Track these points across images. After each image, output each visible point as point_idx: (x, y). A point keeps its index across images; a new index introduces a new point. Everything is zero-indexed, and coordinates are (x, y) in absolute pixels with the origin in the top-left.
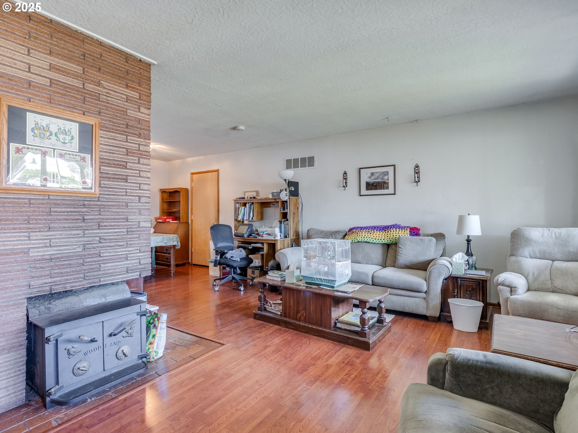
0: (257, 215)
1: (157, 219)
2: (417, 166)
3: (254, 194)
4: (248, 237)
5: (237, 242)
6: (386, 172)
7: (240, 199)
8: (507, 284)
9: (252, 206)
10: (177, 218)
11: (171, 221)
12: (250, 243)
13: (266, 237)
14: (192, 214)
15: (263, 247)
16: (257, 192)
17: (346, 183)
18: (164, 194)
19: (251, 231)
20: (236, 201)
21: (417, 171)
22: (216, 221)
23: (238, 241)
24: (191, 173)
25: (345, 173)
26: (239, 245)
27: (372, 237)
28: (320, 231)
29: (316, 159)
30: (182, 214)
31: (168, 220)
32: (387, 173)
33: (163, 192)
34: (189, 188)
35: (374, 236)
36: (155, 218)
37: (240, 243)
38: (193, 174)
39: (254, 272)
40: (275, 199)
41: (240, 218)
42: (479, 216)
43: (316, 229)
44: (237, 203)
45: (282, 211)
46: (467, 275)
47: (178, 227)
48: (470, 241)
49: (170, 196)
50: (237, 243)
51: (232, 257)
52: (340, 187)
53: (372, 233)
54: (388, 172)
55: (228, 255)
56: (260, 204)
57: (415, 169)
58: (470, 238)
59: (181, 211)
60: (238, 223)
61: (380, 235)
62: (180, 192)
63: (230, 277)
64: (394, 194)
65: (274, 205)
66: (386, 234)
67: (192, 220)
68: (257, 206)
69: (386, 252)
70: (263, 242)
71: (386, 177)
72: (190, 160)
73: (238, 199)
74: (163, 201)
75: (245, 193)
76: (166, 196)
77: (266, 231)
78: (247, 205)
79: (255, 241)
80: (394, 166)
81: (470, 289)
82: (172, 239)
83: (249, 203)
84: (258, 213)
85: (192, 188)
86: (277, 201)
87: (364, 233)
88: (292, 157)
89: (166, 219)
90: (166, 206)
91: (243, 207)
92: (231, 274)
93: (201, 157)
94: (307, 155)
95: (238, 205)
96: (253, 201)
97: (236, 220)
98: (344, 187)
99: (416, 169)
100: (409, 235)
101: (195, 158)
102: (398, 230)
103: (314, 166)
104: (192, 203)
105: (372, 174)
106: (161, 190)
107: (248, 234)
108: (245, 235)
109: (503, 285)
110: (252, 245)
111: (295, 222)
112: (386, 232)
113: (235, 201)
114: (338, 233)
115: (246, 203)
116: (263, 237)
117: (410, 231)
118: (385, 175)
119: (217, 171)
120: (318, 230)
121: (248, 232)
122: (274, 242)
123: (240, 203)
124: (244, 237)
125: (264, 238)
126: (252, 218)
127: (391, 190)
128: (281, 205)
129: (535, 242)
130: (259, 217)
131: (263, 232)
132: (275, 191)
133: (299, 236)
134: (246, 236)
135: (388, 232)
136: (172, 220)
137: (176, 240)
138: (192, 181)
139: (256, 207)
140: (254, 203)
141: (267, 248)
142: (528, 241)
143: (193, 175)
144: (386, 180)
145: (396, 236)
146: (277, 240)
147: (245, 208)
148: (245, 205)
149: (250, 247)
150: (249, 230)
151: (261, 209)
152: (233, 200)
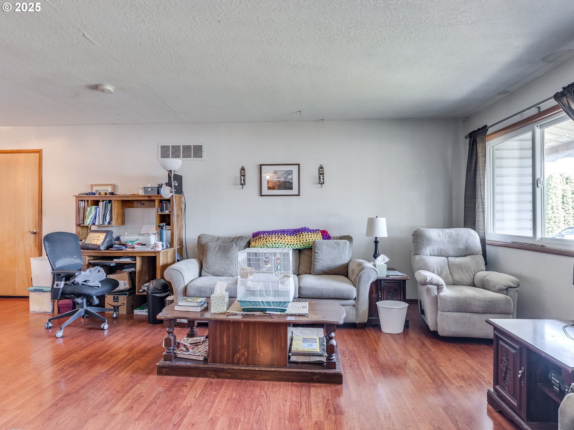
0: (117, 219)
2: (321, 168)
3: (109, 189)
4: (105, 250)
5: (87, 257)
6: (289, 171)
7: (87, 194)
8: (434, 282)
9: (109, 205)
12: (111, 258)
13: (138, 248)
15: (134, 262)
16: (114, 186)
17: (244, 180)
19: (111, 240)
20: (80, 198)
21: (321, 172)
22: (36, 227)
23: (88, 256)
25: (243, 169)
26: (90, 261)
27: (284, 242)
28: (216, 238)
29: (204, 149)
32: (290, 173)
35: (285, 242)
37: (91, 259)
39: (118, 298)
40: (149, 197)
41: (88, 222)
42: (385, 218)
43: (210, 236)
44: (82, 201)
45: (160, 213)
46: (390, 277)
48: (377, 243)
50: (87, 258)
51: (85, 281)
52: (236, 184)
53: (283, 238)
54: (292, 171)
55: (79, 279)
56: (120, 203)
57: (319, 170)
58: (378, 240)
60: (81, 229)
61: (292, 240)
63: (81, 312)
64: (299, 195)
65: (144, 204)
66: (298, 238)
69: (298, 258)
70: (134, 255)
71: (290, 177)
73: (83, 194)
75: (92, 186)
77: (136, 240)
78: (101, 204)
79: (121, 255)
80: (299, 165)
81: (392, 290)
83: (103, 201)
84: (118, 215)
86: (153, 199)
87: (274, 238)
88: (171, 142)
91: (94, 207)
92: (82, 307)
94: (192, 142)
95: (82, 204)
96: (110, 199)
97: (79, 225)
98: (242, 185)
99: (321, 170)
100: (321, 239)
102: (310, 234)
103: (201, 157)
105: (275, 172)
107: (105, 245)
108: (101, 247)
109: (432, 284)
110: (115, 260)
111: (178, 227)
112: (298, 236)
113: (77, 197)
114: (241, 239)
115: (99, 201)
116: (133, 248)
117: (321, 234)
118: (289, 174)
119: (39, 152)
120: (212, 236)
121: (105, 243)
122: (154, 255)
123: (88, 201)
124: (100, 250)
125: (136, 250)
126: (109, 223)
127: (295, 191)
128: (158, 205)
129: (435, 241)
130: (121, 220)
131: (133, 242)
132: (149, 186)
133: (182, 245)
134: (102, 248)
135: (300, 236)
139: (116, 207)
140: (113, 202)
141: (141, 262)
142: (429, 241)
144: (290, 179)
145: (309, 240)
146: (159, 252)
147: (96, 208)
148: (96, 203)
149: (112, 263)
150: (107, 240)
151: (122, 209)
152: (74, 196)
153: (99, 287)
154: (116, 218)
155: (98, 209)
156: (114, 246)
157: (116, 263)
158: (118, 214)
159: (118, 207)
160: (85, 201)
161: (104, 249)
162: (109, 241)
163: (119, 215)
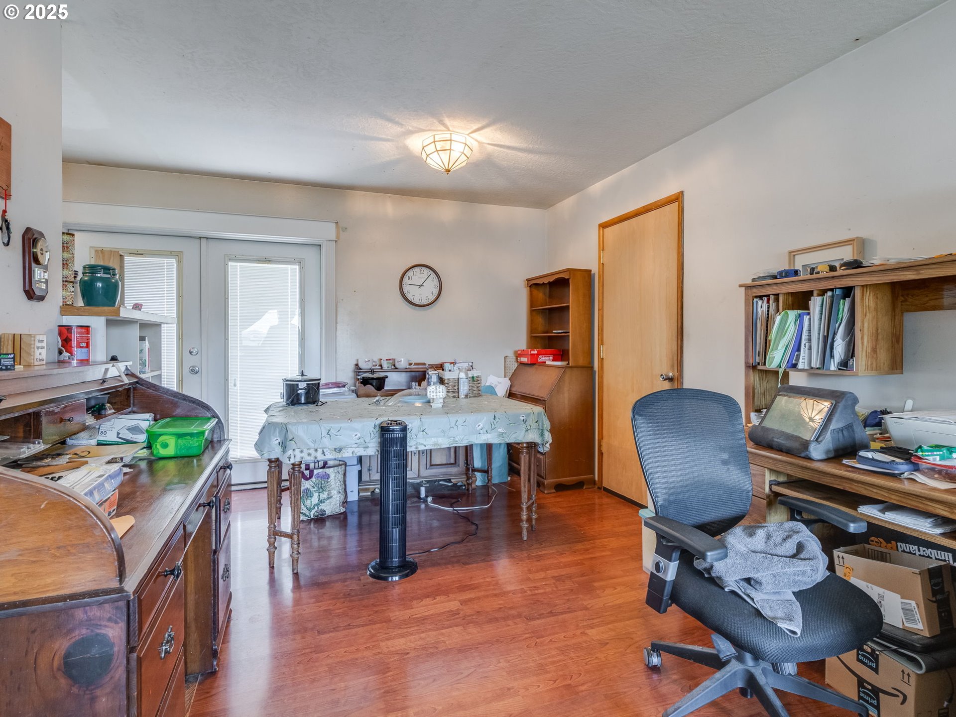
0: (874, 350)
1: (518, 355)
3: (847, 254)
4: (827, 460)
5: (767, 473)
7: (775, 277)
9: (844, 306)
10: (562, 355)
11: (548, 363)
14: (601, 342)
16: (862, 244)
18: (535, 292)
19: (849, 427)
20: (755, 290)
22: (672, 366)
23: (771, 470)
24: (600, 225)
26: (776, 489)
30: (573, 343)
31: (541, 359)
33: (534, 285)
34: (595, 269)
36: (516, 352)
37: (782, 479)
38: (604, 226)
39: (875, 656)
41: (776, 358)
44: (761, 297)
47: (561, 379)
49: (551, 296)
50: (768, 477)
51: (747, 582)
56: (886, 296)
59: (570, 334)
60: (761, 379)
62: (568, 279)
67: (601, 360)
68: (872, 304)
72: (597, 188)
73: (764, 278)
74: (534, 310)
75: (792, 255)
76: (540, 295)
78: (815, 303)
79: (890, 497)
82: (525, 421)
83: (822, 293)
84: (876, 336)
85: (602, 266)
89: (538, 355)
90: (540, 320)
91: (792, 314)
93: (626, 171)
95: (761, 307)
96: (847, 283)
97: (754, 368)
101: (611, 179)
104: (601, 309)
106: (528, 280)
107: (828, 443)
108: (812, 447)
110: (865, 510)
113: (748, 287)
115: (810, 293)
116: (951, 477)
119: (678, 199)
121: (828, 436)
123: (777, 296)
124: (809, 459)
126: (845, 365)
130: (883, 356)
134: (817, 452)
136: (554, 360)
137: (534, 425)
138: (602, 247)
139: (870, 310)
140: (858, 292)
143: (606, 230)
147: (801, 316)
148: (801, 301)
149: (854, 520)
150: (834, 425)
151: (894, 317)
152: (740, 286)
153: (794, 633)
154: (869, 350)
155: (806, 318)
156: (862, 453)
157: (870, 524)
158: (877, 334)
159: (876, 310)
160: (768, 296)
161: (823, 457)
162: (842, 430)
163: (880, 337)
